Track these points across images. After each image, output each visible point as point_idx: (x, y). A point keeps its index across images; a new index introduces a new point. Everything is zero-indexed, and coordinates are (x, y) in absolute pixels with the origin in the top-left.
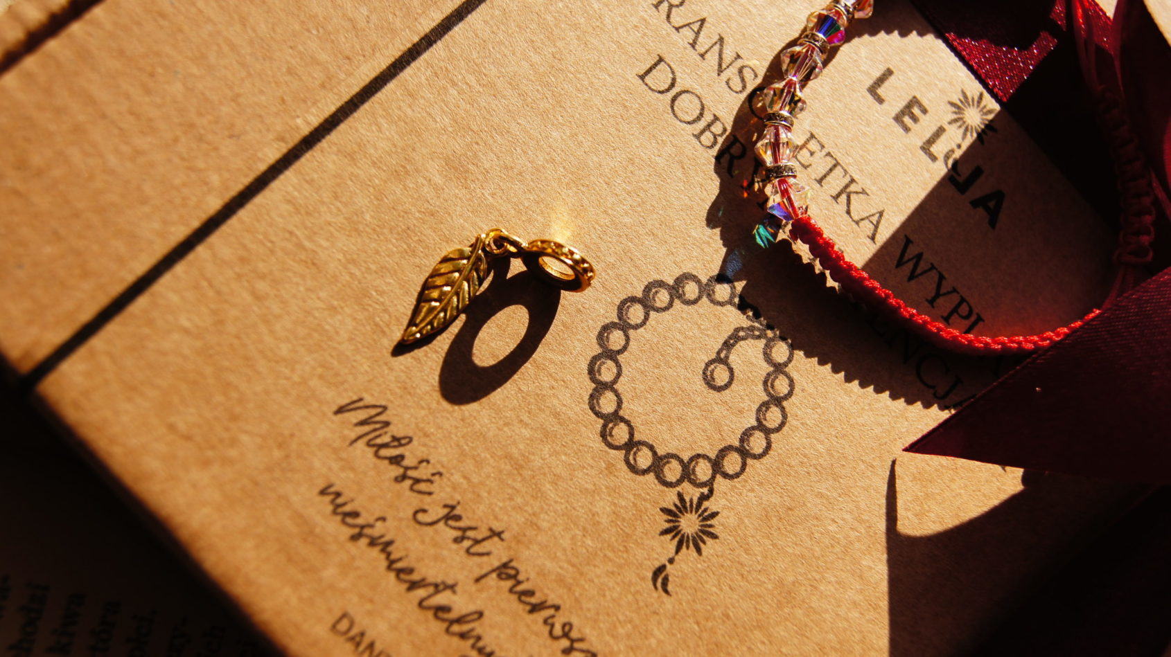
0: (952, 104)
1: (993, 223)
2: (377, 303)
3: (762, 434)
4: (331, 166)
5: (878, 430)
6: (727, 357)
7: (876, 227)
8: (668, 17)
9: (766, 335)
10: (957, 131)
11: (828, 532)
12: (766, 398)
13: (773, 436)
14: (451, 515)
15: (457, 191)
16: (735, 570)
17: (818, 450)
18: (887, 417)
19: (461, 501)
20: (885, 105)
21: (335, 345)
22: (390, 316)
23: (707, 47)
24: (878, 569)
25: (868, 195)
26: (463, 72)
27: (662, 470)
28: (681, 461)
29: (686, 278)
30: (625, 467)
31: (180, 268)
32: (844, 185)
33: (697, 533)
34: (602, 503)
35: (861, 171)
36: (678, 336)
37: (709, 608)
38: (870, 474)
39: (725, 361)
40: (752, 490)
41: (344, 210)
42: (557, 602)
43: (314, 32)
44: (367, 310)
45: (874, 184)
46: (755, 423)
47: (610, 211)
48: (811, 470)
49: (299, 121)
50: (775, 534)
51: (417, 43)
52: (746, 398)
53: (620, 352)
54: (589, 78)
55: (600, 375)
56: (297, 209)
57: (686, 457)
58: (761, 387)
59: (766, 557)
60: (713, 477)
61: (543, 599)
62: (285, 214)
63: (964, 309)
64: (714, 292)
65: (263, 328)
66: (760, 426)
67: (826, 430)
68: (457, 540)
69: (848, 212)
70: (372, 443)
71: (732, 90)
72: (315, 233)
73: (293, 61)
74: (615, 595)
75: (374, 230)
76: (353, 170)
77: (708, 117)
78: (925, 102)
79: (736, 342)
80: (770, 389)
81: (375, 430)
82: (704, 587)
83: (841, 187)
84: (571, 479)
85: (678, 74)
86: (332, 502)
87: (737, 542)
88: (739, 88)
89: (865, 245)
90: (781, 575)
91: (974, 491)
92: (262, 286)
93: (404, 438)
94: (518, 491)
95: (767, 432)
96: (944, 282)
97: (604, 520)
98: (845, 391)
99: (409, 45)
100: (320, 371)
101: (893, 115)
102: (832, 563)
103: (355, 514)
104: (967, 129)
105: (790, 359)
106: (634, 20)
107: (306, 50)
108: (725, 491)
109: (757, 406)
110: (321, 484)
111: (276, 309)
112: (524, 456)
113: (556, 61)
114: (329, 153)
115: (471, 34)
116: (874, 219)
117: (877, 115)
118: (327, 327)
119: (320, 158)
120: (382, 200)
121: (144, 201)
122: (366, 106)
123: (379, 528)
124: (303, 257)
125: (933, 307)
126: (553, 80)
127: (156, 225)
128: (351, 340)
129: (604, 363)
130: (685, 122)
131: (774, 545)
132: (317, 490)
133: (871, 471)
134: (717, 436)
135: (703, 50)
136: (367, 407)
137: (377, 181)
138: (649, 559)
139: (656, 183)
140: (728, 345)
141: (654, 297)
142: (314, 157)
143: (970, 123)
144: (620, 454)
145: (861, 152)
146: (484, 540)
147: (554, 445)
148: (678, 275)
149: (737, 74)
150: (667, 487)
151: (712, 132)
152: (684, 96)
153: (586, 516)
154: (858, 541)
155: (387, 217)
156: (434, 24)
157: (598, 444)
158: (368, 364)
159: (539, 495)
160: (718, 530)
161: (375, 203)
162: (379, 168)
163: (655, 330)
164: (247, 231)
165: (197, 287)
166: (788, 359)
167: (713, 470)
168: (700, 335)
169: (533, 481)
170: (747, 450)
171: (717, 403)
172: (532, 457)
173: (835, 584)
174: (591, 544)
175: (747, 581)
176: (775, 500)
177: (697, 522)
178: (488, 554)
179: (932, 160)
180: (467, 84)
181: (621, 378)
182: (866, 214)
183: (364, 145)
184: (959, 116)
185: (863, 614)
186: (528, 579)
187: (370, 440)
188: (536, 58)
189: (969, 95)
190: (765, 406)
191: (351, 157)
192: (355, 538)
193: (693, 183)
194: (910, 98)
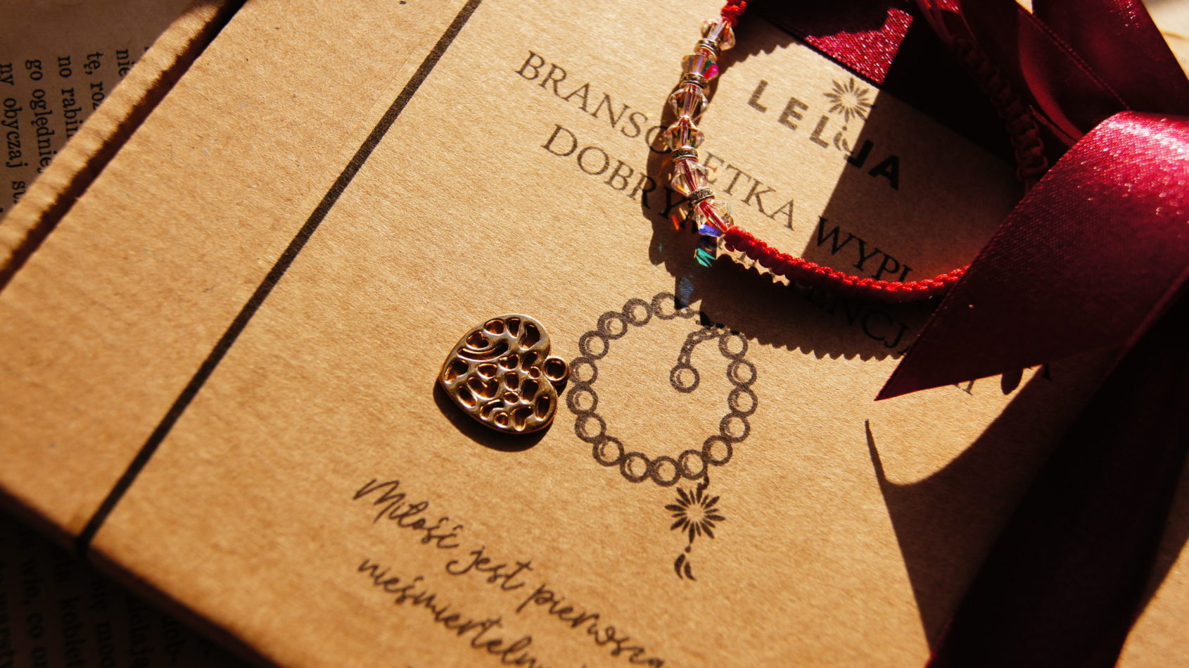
0: (829, 95)
1: (895, 185)
2: (366, 396)
3: (738, 419)
4: (297, 292)
5: (843, 389)
6: (688, 361)
7: (790, 216)
8: (556, 91)
9: (717, 333)
10: (839, 116)
11: (823, 489)
12: (734, 387)
13: (749, 419)
14: (480, 560)
15: (411, 284)
16: (748, 544)
17: (794, 420)
18: (848, 375)
19: (486, 546)
20: (768, 112)
21: (341, 441)
22: (381, 403)
23: (596, 107)
24: (879, 510)
25: (775, 191)
26: (391, 184)
27: (657, 473)
28: (672, 461)
29: (633, 304)
30: (624, 479)
31: (189, 411)
32: (751, 188)
33: (704, 520)
34: (611, 515)
35: (762, 173)
36: (640, 355)
37: (734, 582)
38: (847, 428)
39: (687, 365)
40: (744, 470)
41: (318, 326)
42: (594, 611)
43: (255, 186)
44: (360, 404)
45: (777, 180)
46: (730, 411)
47: (549, 266)
48: (793, 438)
49: (260, 262)
50: (776, 502)
51: (345, 170)
52: (715, 391)
53: (591, 382)
54: (500, 160)
55: (579, 405)
56: (278, 336)
57: (675, 456)
58: (726, 379)
59: (773, 525)
60: (705, 468)
61: (582, 612)
62: (269, 342)
63: (891, 265)
64: (660, 309)
65: (273, 443)
66: (735, 413)
67: (796, 401)
68: (491, 580)
69: (761, 210)
70: (394, 515)
71: (629, 136)
72: (298, 351)
73: (243, 215)
74: (646, 592)
75: (348, 335)
76: (316, 291)
77: (614, 164)
78: (803, 100)
79: (693, 346)
80: (735, 378)
81: (393, 504)
82: (724, 565)
83: (749, 191)
84: (578, 502)
85: (577, 136)
86: (372, 575)
87: (743, 518)
88: (634, 132)
89: (785, 233)
90: (792, 537)
91: (947, 419)
92: (263, 408)
93: (421, 504)
94: (533, 524)
95: (743, 416)
96: (865, 246)
97: (618, 529)
98: (804, 363)
99: (338, 175)
100: (332, 466)
101: (778, 117)
102: (835, 514)
103: (395, 581)
104: (847, 113)
105: (745, 347)
106: (527, 102)
107: (251, 202)
108: (719, 476)
109: (727, 397)
110: (358, 562)
111: (280, 423)
112: (530, 492)
113: (468, 154)
114: (292, 282)
115: (389, 152)
116: (787, 210)
117: (762, 122)
118: (328, 427)
119: (286, 288)
120: (348, 309)
121: (145, 364)
122: (315, 234)
123: (419, 588)
124: (293, 374)
125: (862, 270)
126: (470, 170)
127: (160, 381)
128: (352, 433)
129: (579, 395)
130: (595, 174)
131: (777, 512)
132: (356, 568)
133: (847, 426)
134: (699, 431)
135: (593, 110)
136: (381, 486)
137: (340, 295)
138: (667, 553)
139: (583, 231)
140: (686, 351)
141: (608, 328)
142: (280, 288)
143: (849, 107)
144: (617, 469)
145: (759, 157)
146: (514, 574)
147: (555, 476)
148: (624, 304)
149: (629, 121)
150: (666, 486)
151: (620, 176)
152: (587, 153)
153: (599, 530)
154: (854, 490)
155: (356, 322)
156: (354, 152)
157: (592, 465)
158: (373, 449)
159: (554, 522)
160: (723, 512)
161: (343, 312)
162: (339, 282)
163: (617, 355)
164: (239, 365)
165: (208, 423)
166: (744, 348)
167: (704, 461)
168: (659, 348)
169: (545, 512)
170: (729, 437)
171: (691, 403)
172: (538, 492)
173: (843, 533)
174: (611, 554)
175: (762, 550)
176: (767, 473)
177: (702, 509)
178: (522, 585)
179: (824, 146)
180: (397, 193)
181: (599, 404)
182: (777, 208)
183: (321, 267)
184: (837, 103)
185: (877, 553)
186: (563, 598)
187: (392, 513)
188: (449, 156)
189: (841, 83)
190: (734, 395)
191: (313, 280)
192: (400, 601)
193: (616, 223)
194: (789, 100)
